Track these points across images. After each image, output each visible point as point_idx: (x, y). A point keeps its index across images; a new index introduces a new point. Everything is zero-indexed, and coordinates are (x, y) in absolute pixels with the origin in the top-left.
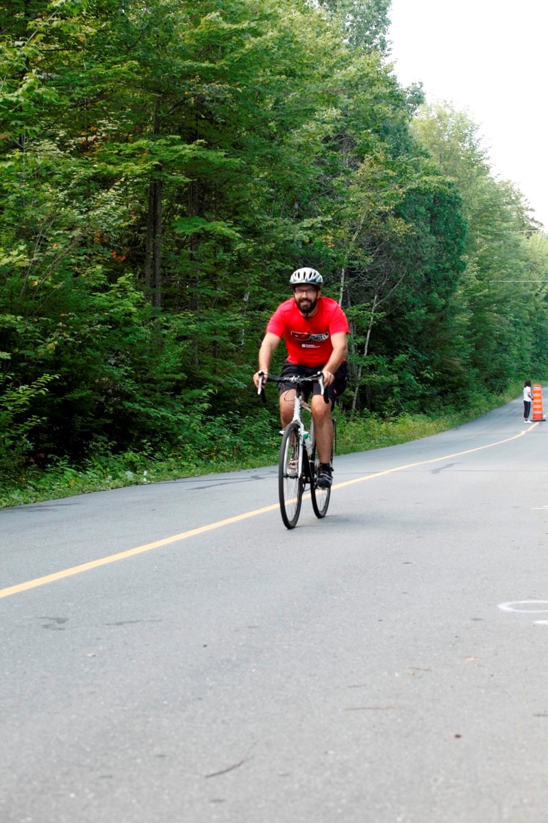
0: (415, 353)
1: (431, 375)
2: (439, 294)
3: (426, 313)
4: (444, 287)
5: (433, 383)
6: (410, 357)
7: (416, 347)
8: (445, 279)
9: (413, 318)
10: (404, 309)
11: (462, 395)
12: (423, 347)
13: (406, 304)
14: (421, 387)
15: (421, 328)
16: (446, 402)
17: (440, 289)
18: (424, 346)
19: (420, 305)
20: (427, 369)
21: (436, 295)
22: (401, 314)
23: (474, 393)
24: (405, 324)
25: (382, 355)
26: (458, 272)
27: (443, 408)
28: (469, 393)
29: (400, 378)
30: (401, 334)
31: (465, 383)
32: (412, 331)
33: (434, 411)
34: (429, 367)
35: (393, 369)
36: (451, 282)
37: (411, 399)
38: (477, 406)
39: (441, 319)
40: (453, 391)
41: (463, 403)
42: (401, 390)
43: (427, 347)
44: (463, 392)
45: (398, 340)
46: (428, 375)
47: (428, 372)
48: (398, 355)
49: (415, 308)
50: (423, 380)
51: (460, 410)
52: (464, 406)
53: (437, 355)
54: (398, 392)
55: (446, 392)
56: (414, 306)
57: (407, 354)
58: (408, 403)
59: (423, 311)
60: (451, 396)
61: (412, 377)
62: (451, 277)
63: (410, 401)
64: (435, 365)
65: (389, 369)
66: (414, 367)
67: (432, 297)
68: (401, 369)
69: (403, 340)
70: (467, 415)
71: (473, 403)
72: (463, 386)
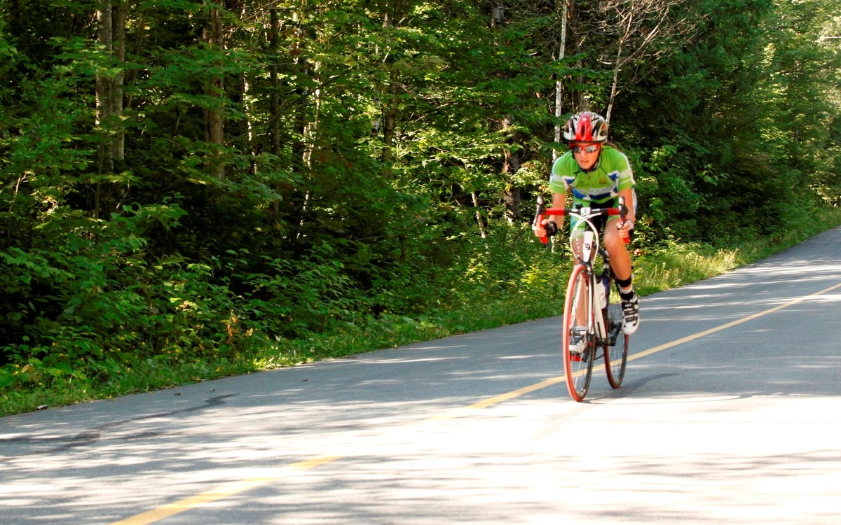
0: (689, 144)
1: (714, 179)
2: (728, 49)
3: (707, 78)
4: (735, 37)
5: (722, 191)
6: (680, 150)
7: (693, 134)
8: (739, 25)
9: (684, 86)
10: (669, 71)
11: (772, 210)
12: (704, 134)
13: (673, 63)
14: (697, 197)
15: (697, 103)
16: (746, 221)
17: (731, 41)
18: (706, 132)
19: (696, 66)
20: (707, 169)
21: (722, 50)
22: (666, 80)
23: (792, 208)
24: (671, 95)
25: (634, 145)
26: (758, 15)
27: (738, 230)
28: (783, 206)
29: (661, 184)
30: (665, 112)
31: (778, 190)
32: (682, 107)
33: (722, 236)
34: (709, 166)
35: (652, 168)
36: (747, 31)
37: (681, 217)
38: (796, 227)
39: (733, 88)
40: (758, 204)
41: (773, 223)
42: (667, 203)
43: (711, 133)
44: (775, 206)
45: (661, 123)
46: (708, 179)
47: (710, 175)
48: (659, 146)
49: (688, 70)
50: (701, 186)
51: (768, 233)
52: (773, 227)
53: (728, 147)
54: (660, 207)
55: (746, 206)
56: (685, 67)
57: (674, 144)
58: (678, 223)
59: (700, 75)
60: (752, 211)
61: (683, 182)
62: (747, 22)
63: (681, 220)
64: (723, 162)
65: (646, 169)
66: (689, 167)
67: (716, 52)
68: (665, 169)
69: (670, 121)
70: (777, 242)
71: (790, 223)
72: (774, 197)
